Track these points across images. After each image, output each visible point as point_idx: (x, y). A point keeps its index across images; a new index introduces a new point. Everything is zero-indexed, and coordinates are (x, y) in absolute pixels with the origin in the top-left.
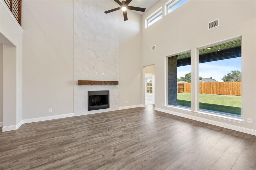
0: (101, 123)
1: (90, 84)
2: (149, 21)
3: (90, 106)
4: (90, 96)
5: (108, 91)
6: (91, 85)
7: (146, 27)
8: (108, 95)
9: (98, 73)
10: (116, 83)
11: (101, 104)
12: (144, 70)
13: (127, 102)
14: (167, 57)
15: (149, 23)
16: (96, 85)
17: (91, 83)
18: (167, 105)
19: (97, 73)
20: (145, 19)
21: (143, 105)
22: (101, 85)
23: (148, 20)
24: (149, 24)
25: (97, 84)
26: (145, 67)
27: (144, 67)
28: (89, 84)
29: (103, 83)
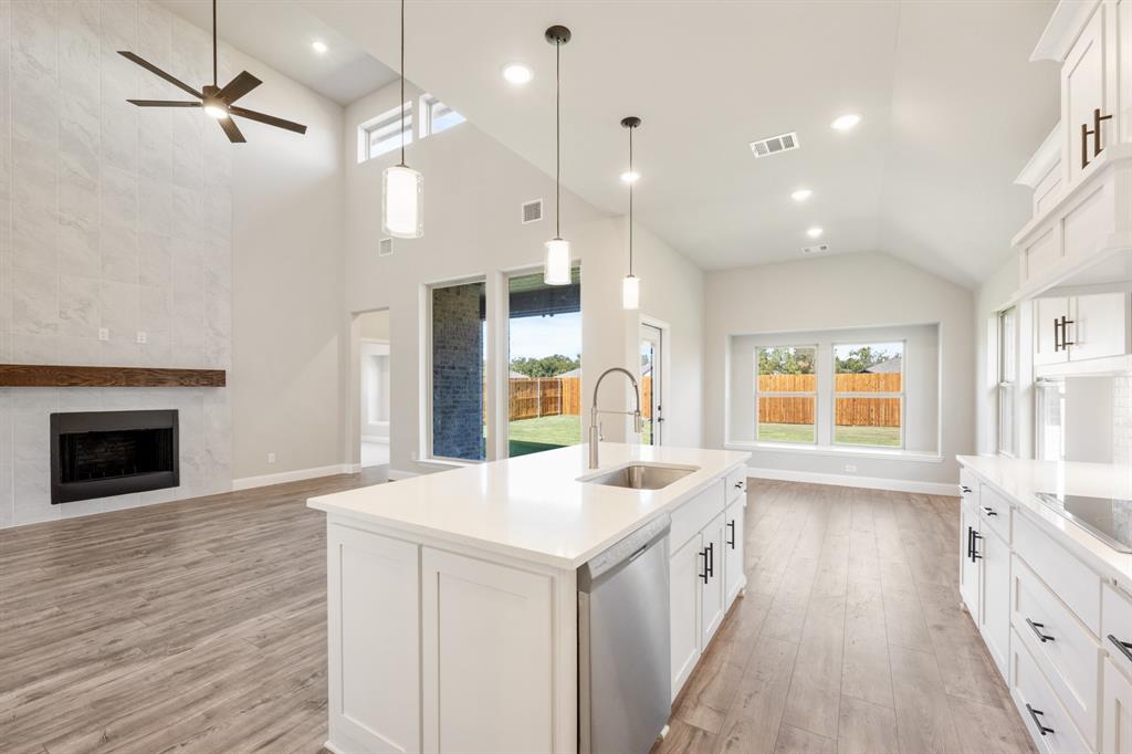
0: (121, 539)
1: (62, 381)
2: (374, 135)
3: (64, 480)
4: (63, 437)
5: (174, 414)
6: (71, 385)
7: (361, 158)
8: (171, 429)
9: (110, 331)
10: (214, 379)
11: (129, 472)
12: (356, 325)
13: (272, 457)
14: (428, 286)
15: (374, 144)
16: (100, 384)
17: (73, 377)
18: (430, 458)
19: (106, 331)
20: (359, 128)
21: (351, 466)
22: (128, 385)
23: (368, 131)
24: (372, 148)
25: (106, 381)
26: (362, 315)
27: (356, 314)
28: (57, 380)
29: (141, 377)
